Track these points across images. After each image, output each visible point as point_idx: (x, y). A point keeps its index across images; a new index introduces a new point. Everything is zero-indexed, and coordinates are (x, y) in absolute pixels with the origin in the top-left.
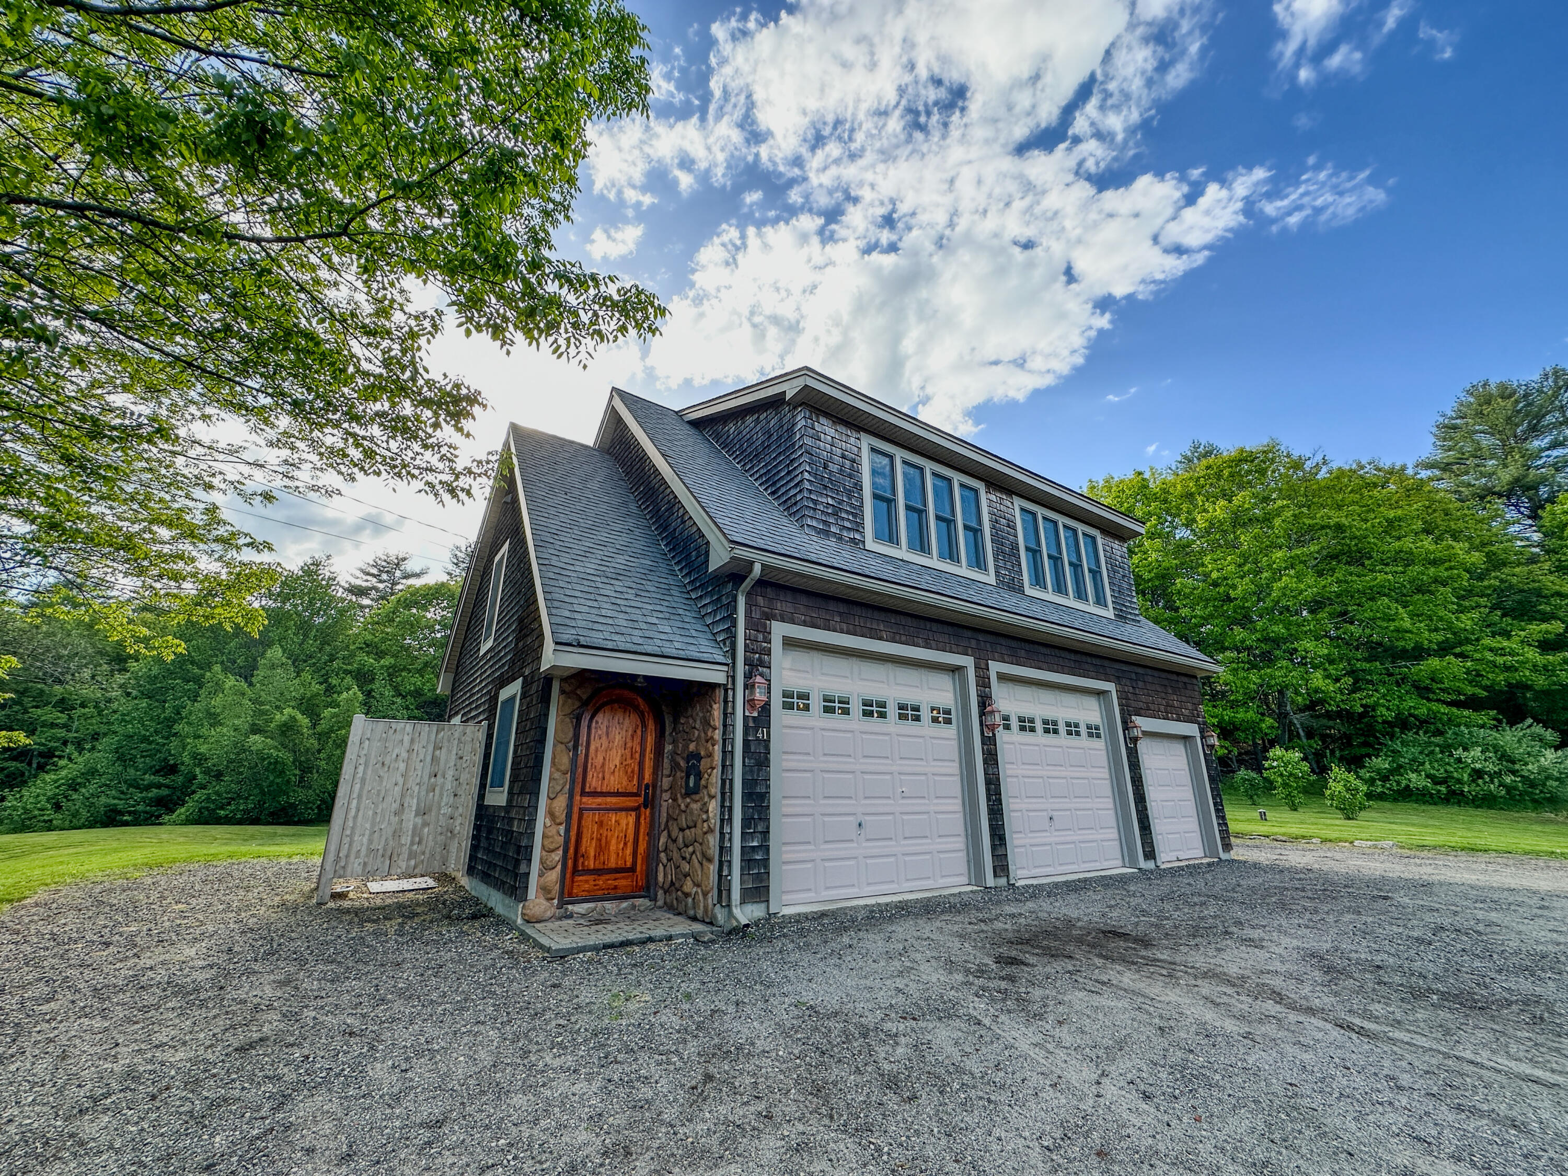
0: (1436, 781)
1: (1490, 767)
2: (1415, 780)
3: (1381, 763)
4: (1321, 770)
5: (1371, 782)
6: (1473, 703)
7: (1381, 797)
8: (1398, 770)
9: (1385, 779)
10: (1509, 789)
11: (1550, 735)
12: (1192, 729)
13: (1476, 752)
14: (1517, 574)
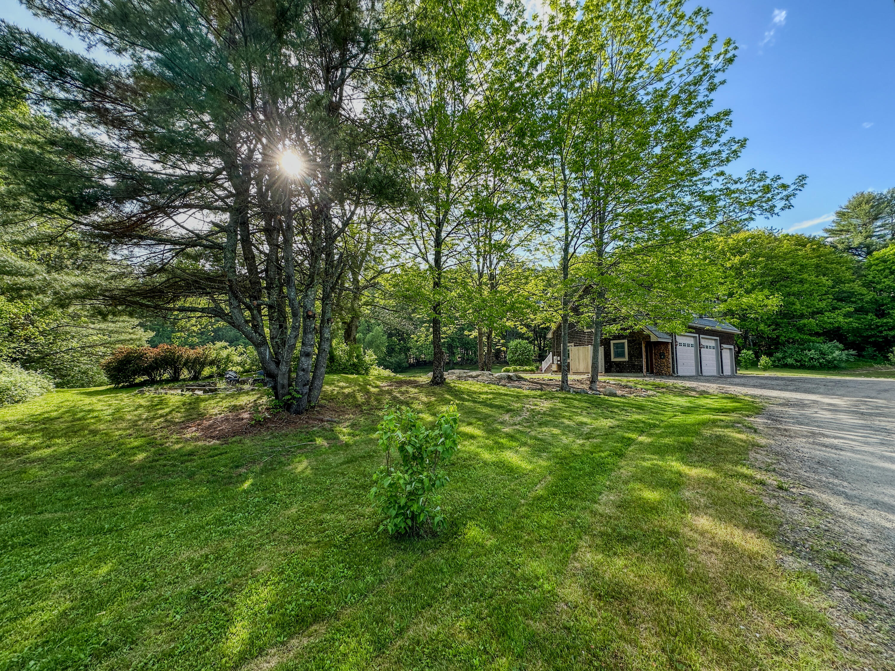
0: (796, 361)
1: (816, 357)
2: (790, 361)
3: (779, 355)
4: (758, 357)
5: (774, 361)
6: (817, 334)
7: (777, 367)
8: (784, 358)
9: (779, 360)
10: (820, 364)
11: (841, 346)
12: (732, 347)
13: (813, 351)
14: (846, 287)
